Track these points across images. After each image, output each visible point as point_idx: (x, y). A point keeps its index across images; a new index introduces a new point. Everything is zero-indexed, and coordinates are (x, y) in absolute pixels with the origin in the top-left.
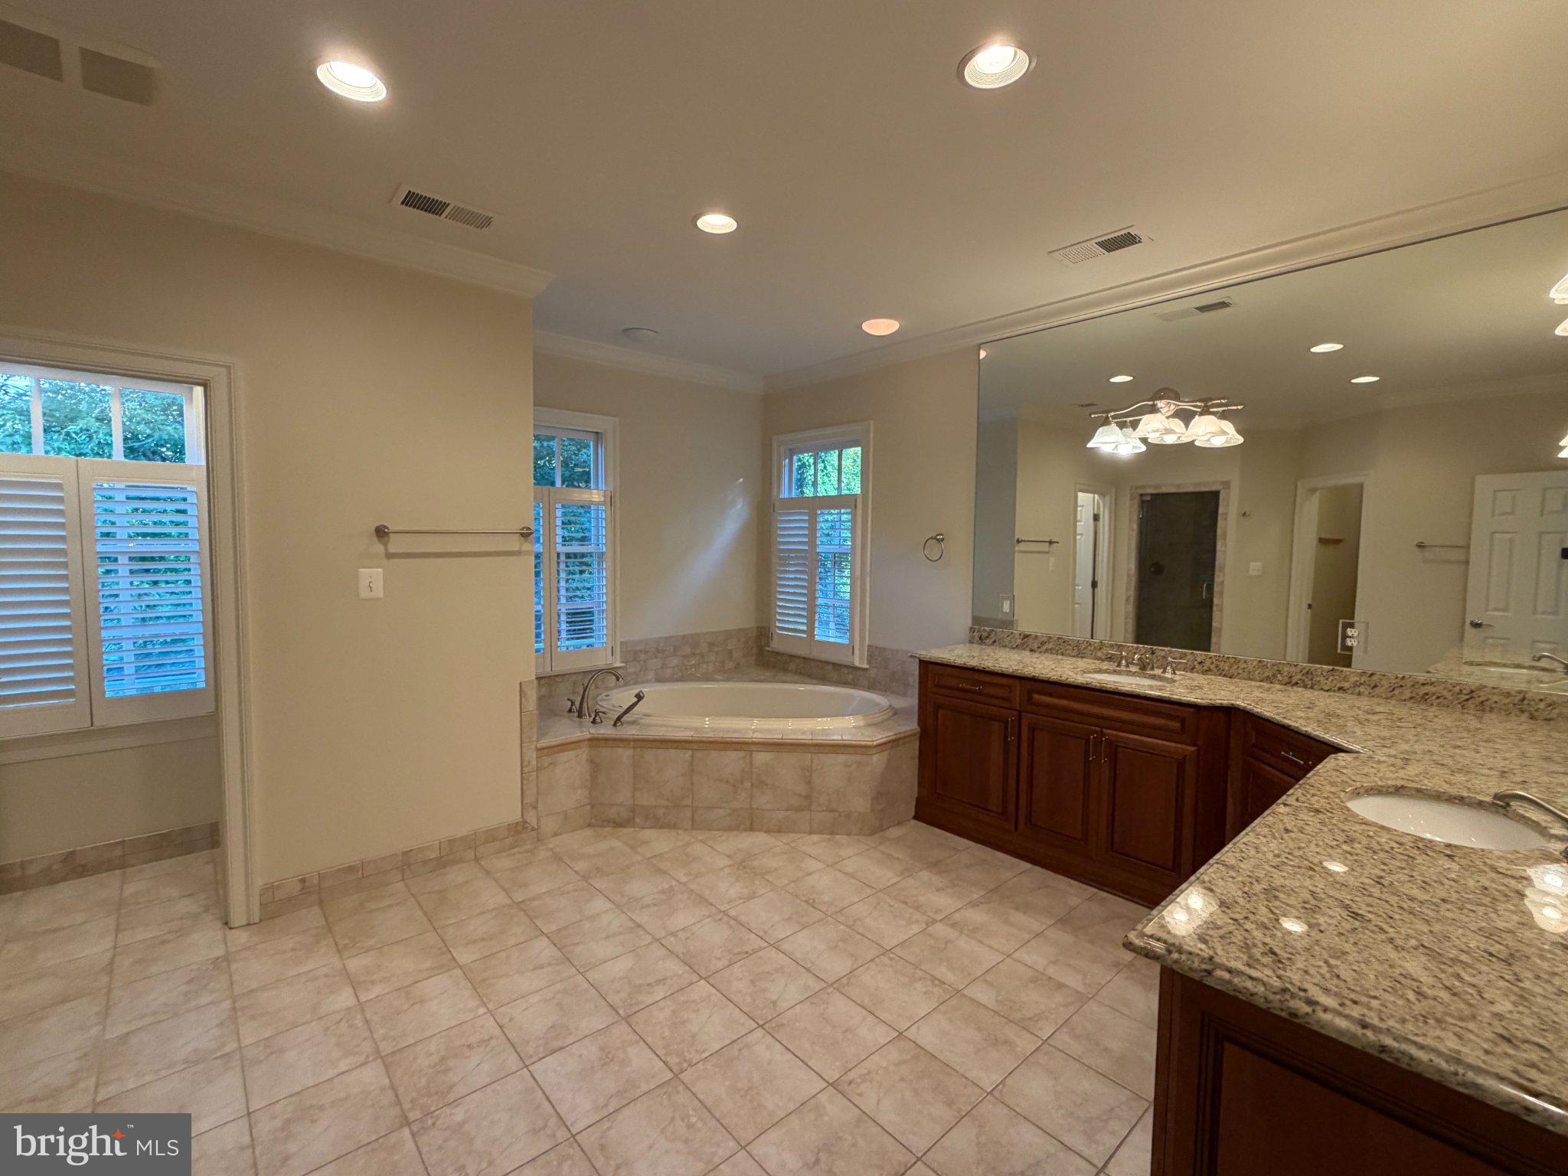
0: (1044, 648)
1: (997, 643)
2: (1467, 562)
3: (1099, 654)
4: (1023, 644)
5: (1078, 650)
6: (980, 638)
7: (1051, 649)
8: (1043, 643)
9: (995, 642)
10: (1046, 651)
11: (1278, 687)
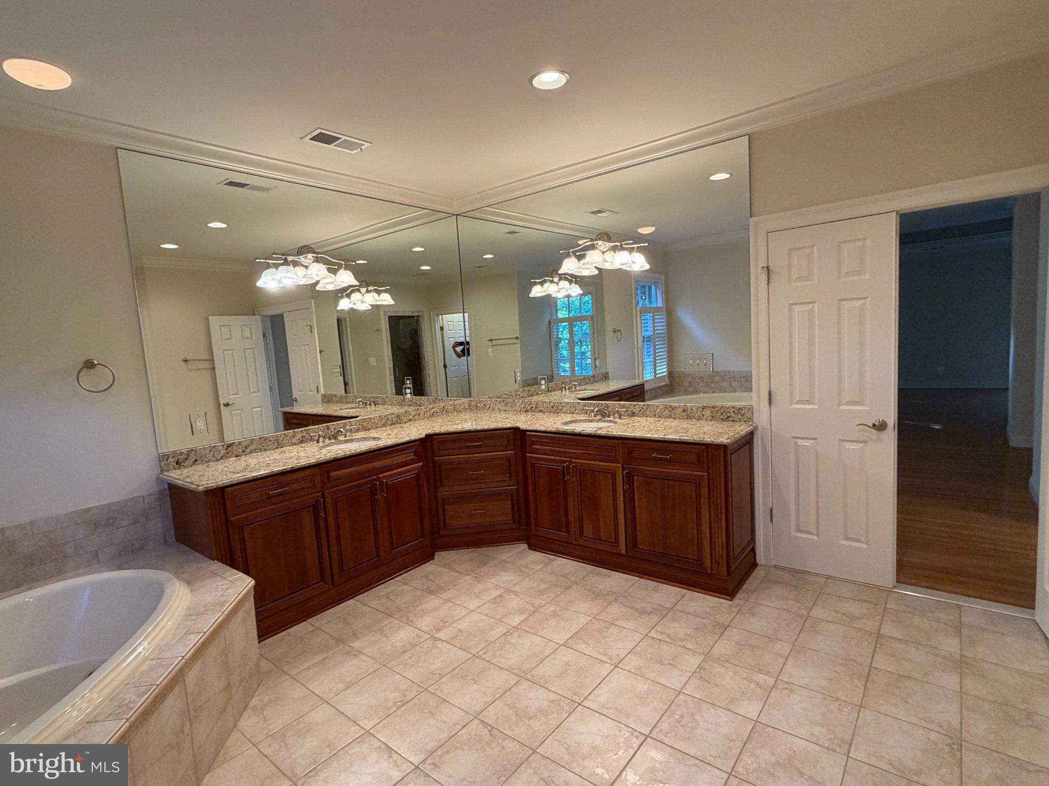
0: (249, 450)
1: (199, 461)
2: (214, 369)
3: (294, 440)
4: (228, 454)
5: (278, 443)
6: (177, 463)
7: (255, 449)
8: (246, 447)
9: (196, 460)
10: (251, 452)
11: (389, 427)
